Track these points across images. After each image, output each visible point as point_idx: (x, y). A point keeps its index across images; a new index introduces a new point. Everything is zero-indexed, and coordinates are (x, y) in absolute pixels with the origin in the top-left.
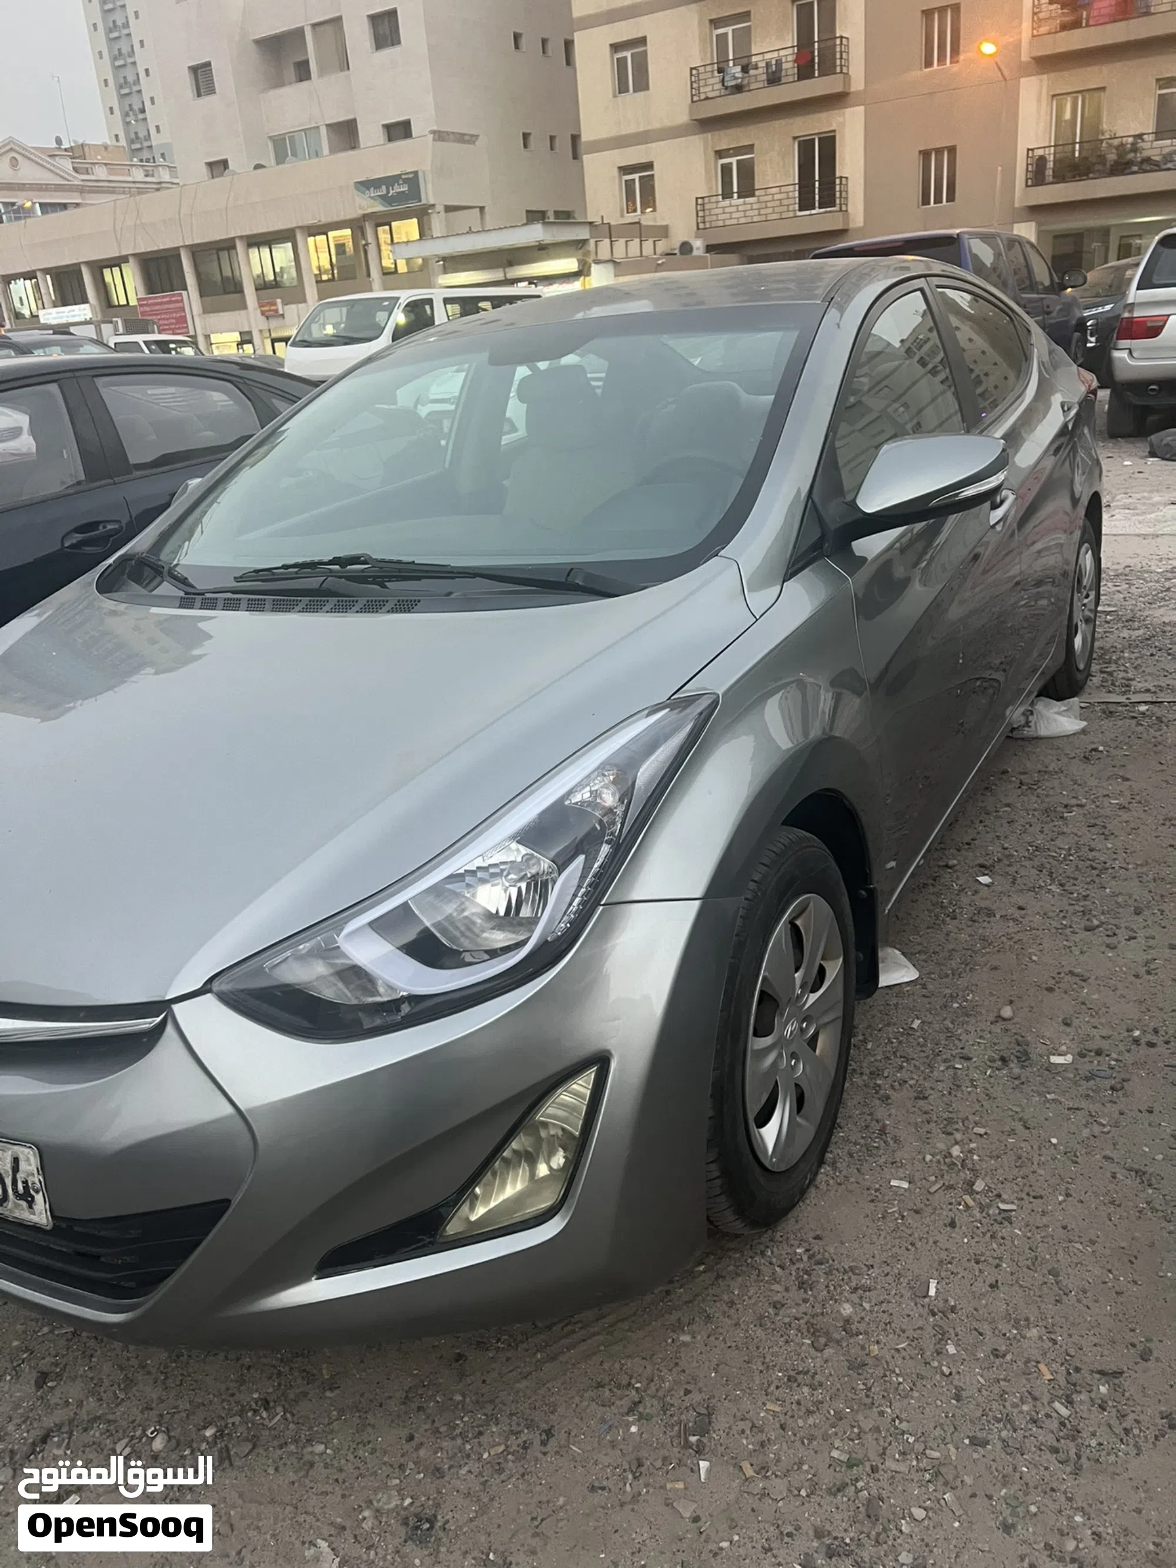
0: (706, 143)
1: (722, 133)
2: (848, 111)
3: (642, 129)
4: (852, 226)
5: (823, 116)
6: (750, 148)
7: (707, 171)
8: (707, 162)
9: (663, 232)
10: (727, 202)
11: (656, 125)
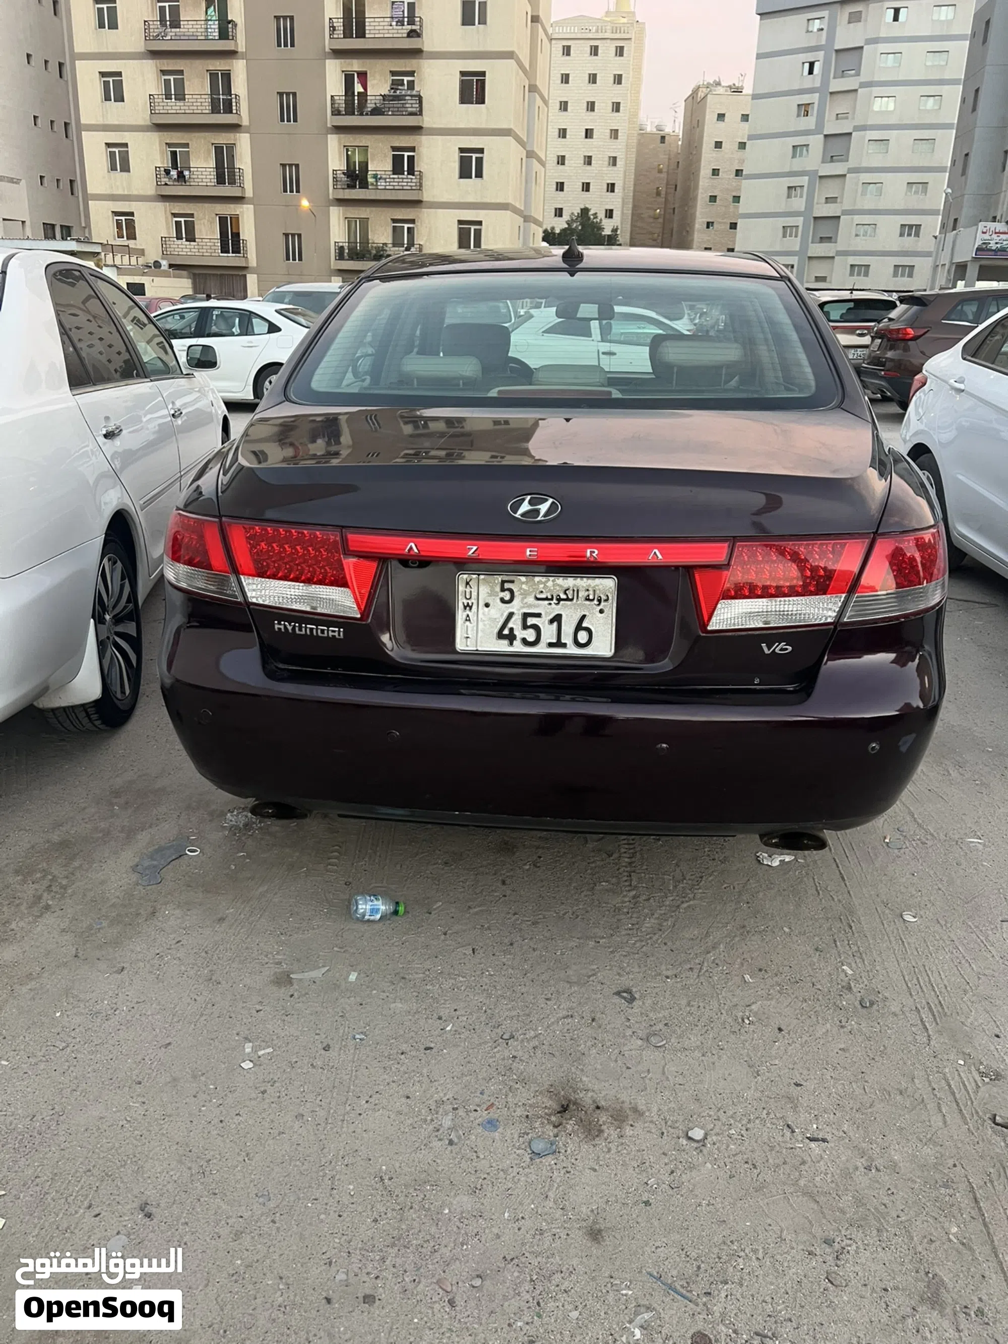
0: (165, 208)
1: (176, 204)
2: (245, 206)
3: (126, 193)
4: (250, 265)
5: (232, 206)
6: (192, 215)
7: (167, 223)
8: (167, 218)
9: (142, 252)
10: (180, 242)
11: (135, 193)
